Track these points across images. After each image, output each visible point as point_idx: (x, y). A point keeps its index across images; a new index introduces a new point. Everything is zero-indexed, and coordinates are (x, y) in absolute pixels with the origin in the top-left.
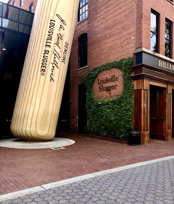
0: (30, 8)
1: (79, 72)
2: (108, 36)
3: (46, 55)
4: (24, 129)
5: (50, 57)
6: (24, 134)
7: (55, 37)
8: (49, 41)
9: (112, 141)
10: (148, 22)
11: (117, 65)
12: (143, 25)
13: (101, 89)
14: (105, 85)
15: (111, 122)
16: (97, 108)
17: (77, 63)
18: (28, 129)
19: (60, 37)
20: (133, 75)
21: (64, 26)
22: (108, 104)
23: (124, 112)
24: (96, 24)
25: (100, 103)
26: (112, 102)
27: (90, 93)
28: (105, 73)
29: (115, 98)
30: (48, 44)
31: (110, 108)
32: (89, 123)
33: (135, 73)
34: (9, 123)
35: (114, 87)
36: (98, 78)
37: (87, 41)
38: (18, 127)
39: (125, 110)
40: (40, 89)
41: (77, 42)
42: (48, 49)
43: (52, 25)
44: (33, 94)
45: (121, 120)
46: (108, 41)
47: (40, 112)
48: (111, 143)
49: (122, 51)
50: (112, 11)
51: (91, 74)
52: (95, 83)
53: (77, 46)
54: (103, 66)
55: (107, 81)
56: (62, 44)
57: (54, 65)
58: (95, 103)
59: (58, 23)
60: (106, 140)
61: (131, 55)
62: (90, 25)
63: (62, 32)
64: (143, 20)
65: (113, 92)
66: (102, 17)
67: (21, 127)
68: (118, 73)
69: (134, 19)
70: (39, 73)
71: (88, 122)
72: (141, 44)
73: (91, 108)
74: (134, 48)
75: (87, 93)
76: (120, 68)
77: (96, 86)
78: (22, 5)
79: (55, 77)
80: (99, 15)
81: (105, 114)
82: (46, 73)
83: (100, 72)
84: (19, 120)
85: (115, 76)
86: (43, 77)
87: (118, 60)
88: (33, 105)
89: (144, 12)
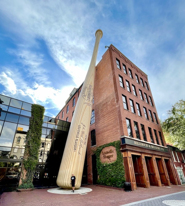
0: (67, 119)
1: (91, 148)
2: (106, 130)
3: (76, 141)
4: (64, 181)
5: (79, 143)
6: (65, 185)
7: (80, 133)
8: (78, 135)
9: (114, 189)
10: (125, 124)
11: (112, 144)
12: (123, 125)
13: (105, 157)
14: (107, 155)
15: (112, 176)
16: (103, 168)
17: (90, 144)
18: (67, 182)
19: (83, 133)
20: (121, 149)
21: (85, 127)
22: (109, 165)
23: (119, 170)
24: (99, 125)
25: (105, 165)
26: (111, 165)
27: (99, 159)
28: (106, 149)
29: (113, 162)
30: (78, 136)
31: (111, 168)
32: (99, 178)
33: (122, 148)
34: (56, 178)
35: (112, 156)
36: (102, 151)
37: (95, 133)
38: (61, 181)
39: (119, 169)
40: (73, 159)
41: (90, 134)
42: (77, 138)
43: (79, 127)
44: (70, 162)
45: (118, 175)
46: (106, 133)
47: (73, 172)
48: (114, 190)
49: (114, 138)
50: (107, 119)
51: (98, 149)
52: (101, 154)
54: (104, 145)
55: (108, 153)
56: (84, 136)
57: (80, 146)
58: (102, 165)
59: (82, 126)
60: (110, 188)
61: (119, 140)
62: (96, 125)
63: (84, 130)
64: (123, 123)
65: (111, 159)
66: (102, 122)
67: (63, 180)
68: (113, 148)
69: (118, 122)
70: (73, 150)
71: (98, 177)
72: (123, 134)
73: (100, 168)
74: (120, 136)
75: (97, 160)
76: (114, 146)
77: (102, 156)
78: (63, 117)
79: (81, 153)
80: (100, 121)
81: (108, 172)
82: (77, 150)
83: (103, 148)
84: (62, 176)
85: (111, 150)
86: (75, 153)
87: (112, 142)
88: (69, 168)
89: (123, 119)
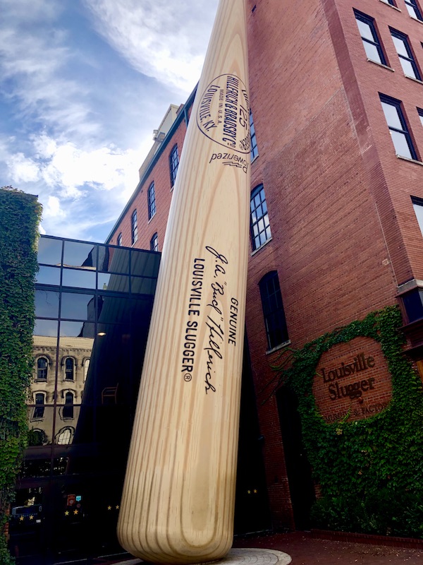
0: (152, 242)
1: (271, 358)
2: (325, 267)
3: (191, 332)
4: (152, 529)
5: (202, 337)
6: (153, 545)
7: (206, 292)
8: (196, 302)
9: (399, 545)
10: (411, 224)
11: (365, 329)
12: (403, 231)
13: (336, 394)
14: (344, 383)
15: (383, 484)
16: (335, 446)
17: (263, 338)
18: (162, 530)
19: (218, 289)
20: (408, 347)
21: (224, 265)
22: (360, 431)
23: (412, 449)
24: (292, 249)
25: (339, 431)
26: (370, 426)
27: (309, 406)
28: (337, 353)
29: (379, 414)
30: (195, 308)
31: (371, 443)
32: (322, 494)
33: (414, 343)
34: (115, 516)
35: (368, 384)
36: (321, 365)
37: (278, 287)
38: (136, 525)
39: (413, 443)
40: (185, 416)
41: (257, 292)
42: (195, 318)
43: (199, 268)
44: (168, 430)
45: (409, 476)
46: (329, 279)
47: (187, 476)
48: (397, 553)
49: (366, 296)
50: (323, 217)
51: (301, 360)
52: (315, 379)
53: (259, 301)
54: (327, 336)
55: (346, 370)
56: (224, 303)
57: (211, 352)
58: (328, 433)
59: (210, 262)
60: (379, 543)
61: (393, 302)
62: (280, 252)
63: (221, 278)
64: (400, 223)
65: (367, 397)
66: (302, 233)
67: (144, 524)
68: (368, 347)
69: (376, 224)
70: (180, 375)
71: (318, 491)
72: (409, 271)
73: (318, 449)
74: (395, 284)
75: (301, 410)
76: (370, 336)
77: (321, 388)
78: (136, 239)
79: (217, 381)
80: (295, 230)
81: (361, 462)
82: (196, 376)
83: (323, 351)
84: (139, 504)
85: (362, 355)
86: (188, 385)
87: (362, 318)
88: (170, 459)
89: (397, 206)
